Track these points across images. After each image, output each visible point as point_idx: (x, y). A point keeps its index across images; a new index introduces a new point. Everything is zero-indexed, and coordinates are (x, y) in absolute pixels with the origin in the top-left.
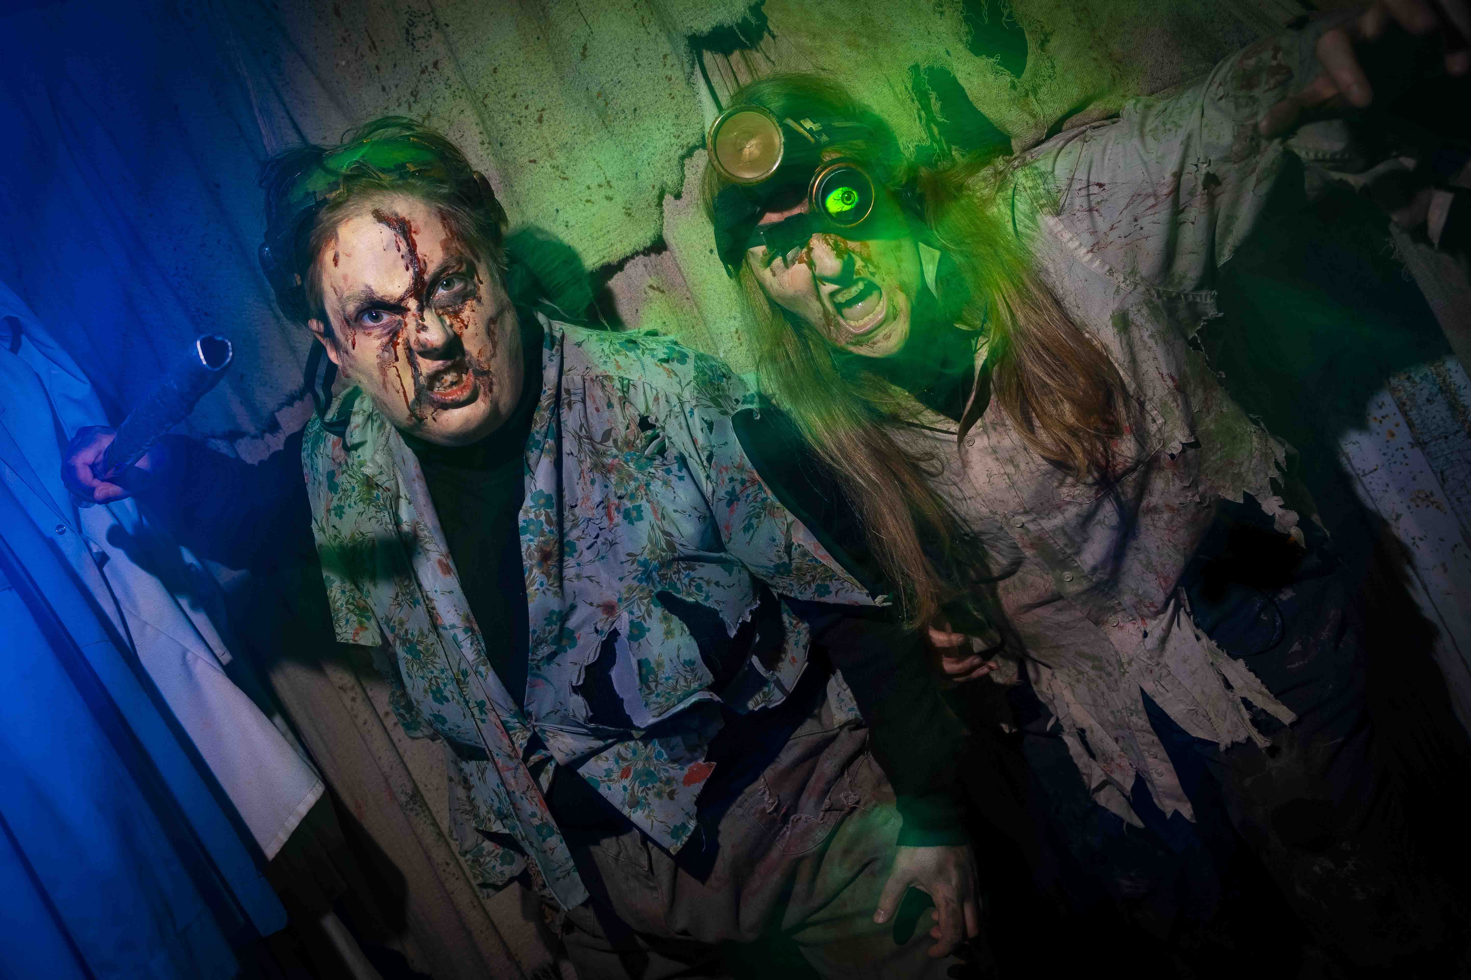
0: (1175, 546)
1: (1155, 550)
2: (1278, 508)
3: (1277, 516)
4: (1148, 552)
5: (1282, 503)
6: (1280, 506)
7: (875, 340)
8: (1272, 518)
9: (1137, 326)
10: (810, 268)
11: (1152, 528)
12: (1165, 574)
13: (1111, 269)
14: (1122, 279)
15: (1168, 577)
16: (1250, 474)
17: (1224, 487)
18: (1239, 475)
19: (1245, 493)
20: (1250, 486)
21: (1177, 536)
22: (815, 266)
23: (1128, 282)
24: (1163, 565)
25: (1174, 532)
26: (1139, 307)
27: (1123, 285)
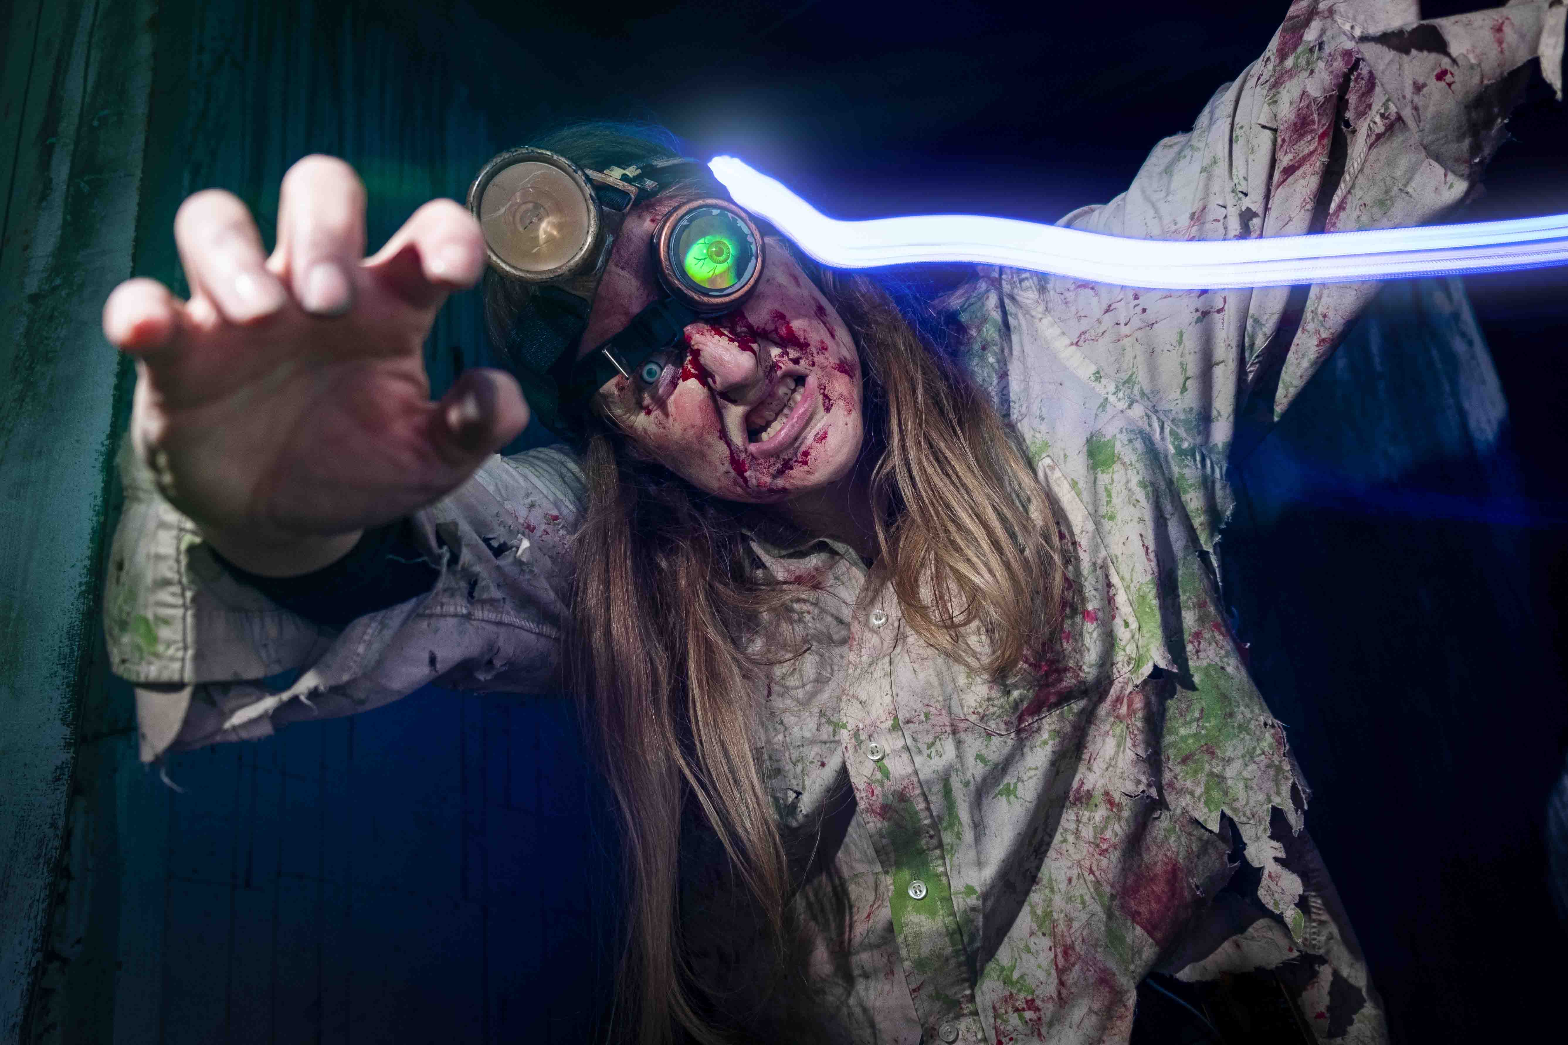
0: (1098, 883)
1: (1063, 886)
2: (1272, 861)
3: (1266, 872)
4: (1052, 891)
5: (1282, 855)
6: (1276, 859)
7: (803, 448)
8: (1258, 872)
9: (1124, 464)
10: (704, 383)
11: (1071, 838)
12: (1068, 941)
13: (1098, 372)
14: (1112, 388)
15: (1072, 947)
16: (1241, 785)
17: (1192, 794)
18: (1221, 778)
19: (1223, 815)
20: (1235, 804)
21: (1104, 862)
22: (713, 377)
23: (1121, 395)
24: (1069, 920)
25: (1103, 852)
26: (1132, 436)
27: (1112, 399)
